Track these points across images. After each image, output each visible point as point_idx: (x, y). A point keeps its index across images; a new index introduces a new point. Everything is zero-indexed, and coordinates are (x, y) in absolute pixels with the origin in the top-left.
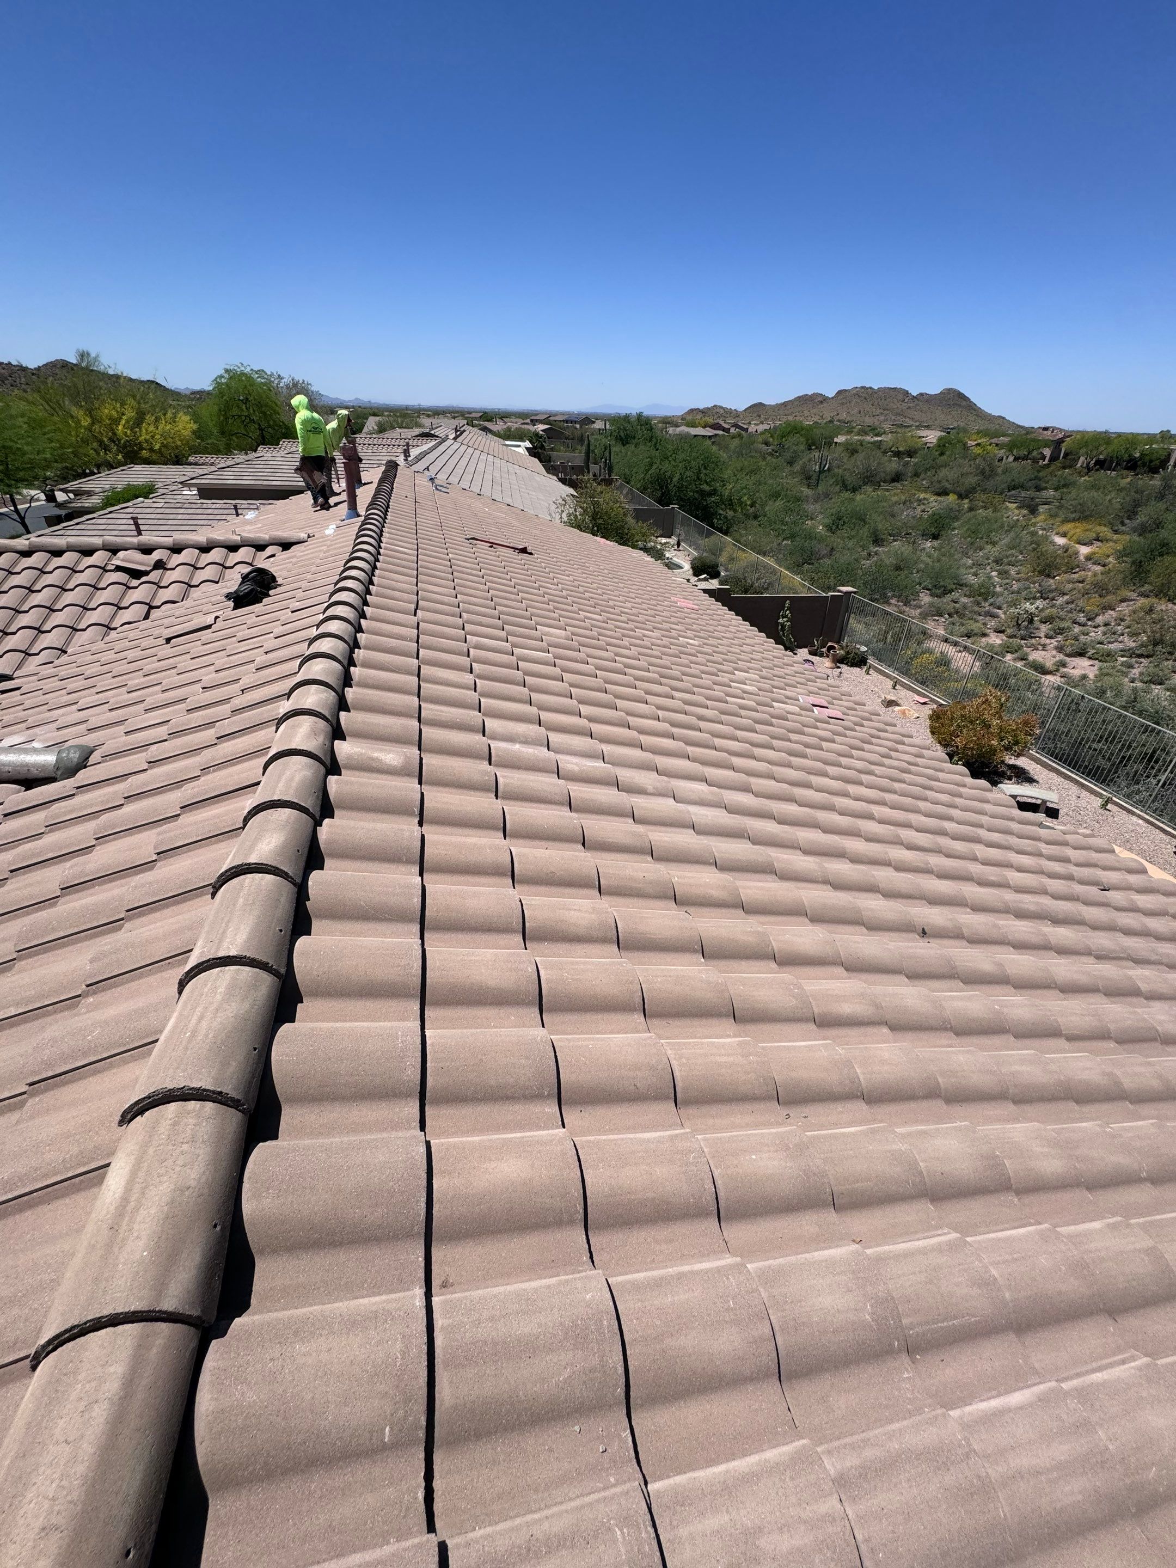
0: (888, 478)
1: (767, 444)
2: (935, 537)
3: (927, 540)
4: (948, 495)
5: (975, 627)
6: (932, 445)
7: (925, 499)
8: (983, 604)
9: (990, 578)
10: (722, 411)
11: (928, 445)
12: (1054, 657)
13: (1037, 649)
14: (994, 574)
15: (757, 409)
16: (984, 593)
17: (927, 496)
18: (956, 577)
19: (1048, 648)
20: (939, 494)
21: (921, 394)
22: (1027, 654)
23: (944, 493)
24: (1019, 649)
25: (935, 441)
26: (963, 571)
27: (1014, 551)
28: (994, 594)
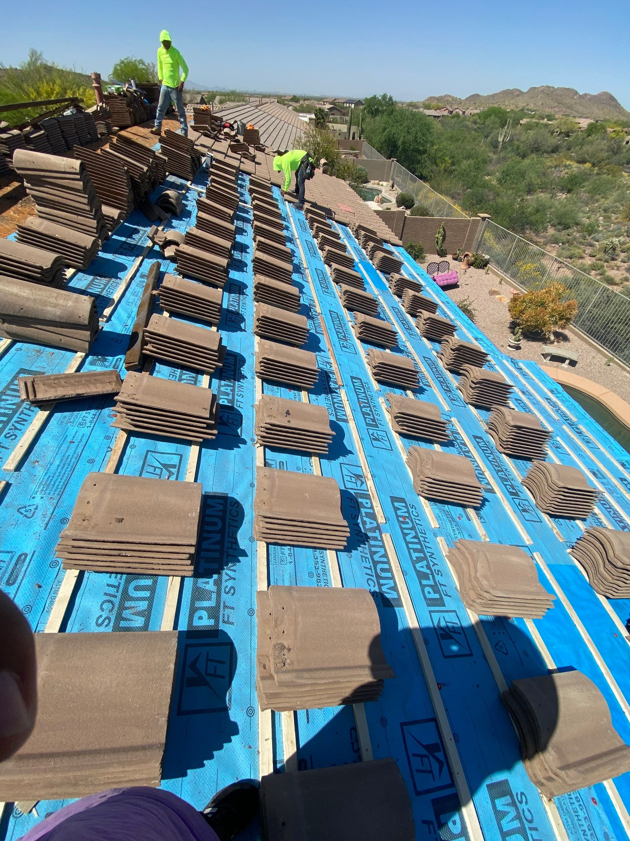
0: (550, 149)
1: (475, 123)
2: (569, 191)
3: (564, 194)
4: (585, 163)
5: (576, 251)
6: (584, 129)
7: (569, 165)
8: (587, 238)
9: (597, 220)
10: (450, 99)
11: (582, 129)
12: (623, 275)
13: (613, 269)
14: (601, 218)
15: (475, 98)
16: (591, 230)
17: (571, 163)
18: (574, 218)
19: (621, 269)
20: (579, 162)
21: (586, 95)
22: (605, 271)
23: (583, 161)
24: (601, 268)
25: (586, 126)
26: (580, 215)
27: (618, 204)
28: (597, 231)
